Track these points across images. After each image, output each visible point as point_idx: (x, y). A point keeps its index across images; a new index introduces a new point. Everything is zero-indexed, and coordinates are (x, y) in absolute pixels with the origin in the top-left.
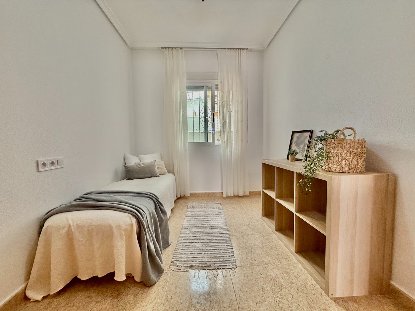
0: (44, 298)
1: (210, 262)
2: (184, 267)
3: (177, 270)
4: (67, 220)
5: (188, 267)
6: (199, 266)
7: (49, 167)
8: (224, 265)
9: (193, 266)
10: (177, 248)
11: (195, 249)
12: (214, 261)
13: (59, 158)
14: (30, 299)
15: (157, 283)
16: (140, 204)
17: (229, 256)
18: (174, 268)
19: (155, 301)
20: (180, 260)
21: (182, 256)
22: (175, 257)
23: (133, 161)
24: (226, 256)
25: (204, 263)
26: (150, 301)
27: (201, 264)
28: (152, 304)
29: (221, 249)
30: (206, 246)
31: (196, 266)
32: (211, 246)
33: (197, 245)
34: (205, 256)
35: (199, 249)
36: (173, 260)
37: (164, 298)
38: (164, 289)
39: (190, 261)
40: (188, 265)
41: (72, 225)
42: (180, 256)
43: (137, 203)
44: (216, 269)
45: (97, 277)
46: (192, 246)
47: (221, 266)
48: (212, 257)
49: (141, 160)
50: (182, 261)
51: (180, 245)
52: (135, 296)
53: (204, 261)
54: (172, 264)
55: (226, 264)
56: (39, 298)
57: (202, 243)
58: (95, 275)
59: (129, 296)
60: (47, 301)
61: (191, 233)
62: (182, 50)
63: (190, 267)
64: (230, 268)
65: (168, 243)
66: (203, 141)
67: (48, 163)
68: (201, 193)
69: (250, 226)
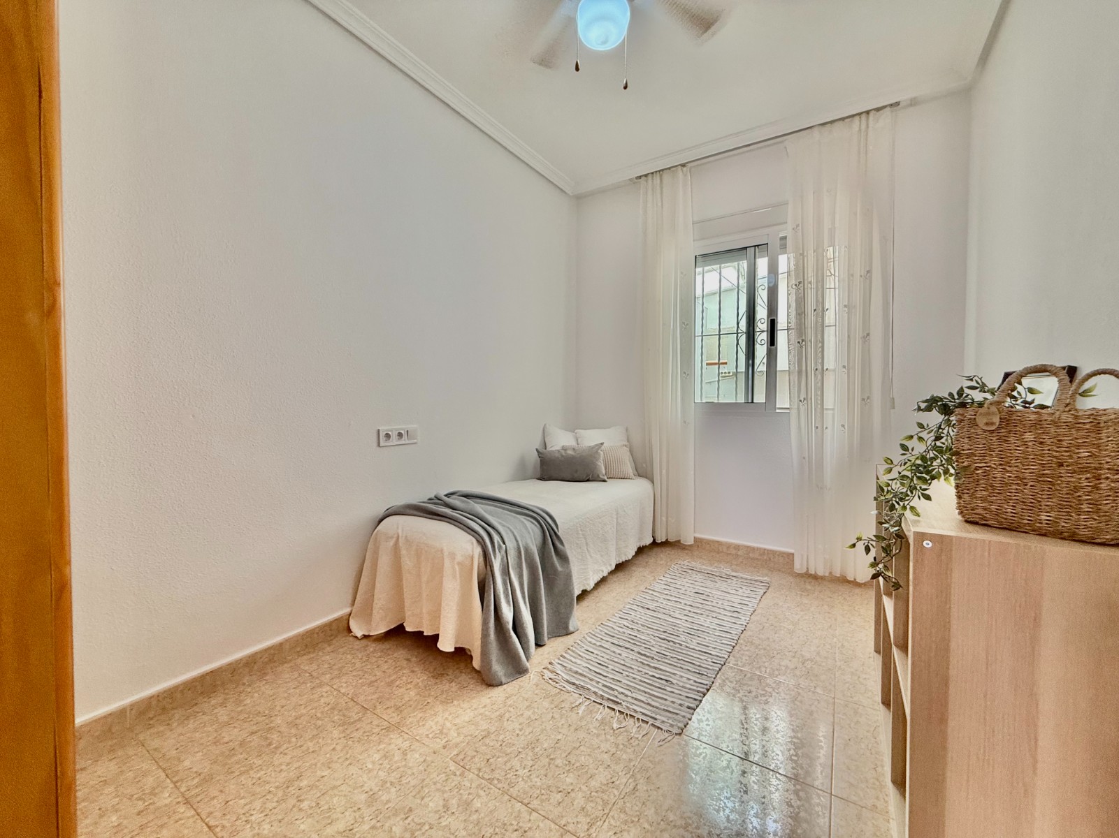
0: (365, 637)
1: (627, 696)
2: (567, 681)
3: (550, 681)
5: (574, 684)
6: (595, 693)
7: (394, 440)
8: (653, 715)
9: (583, 687)
10: (580, 643)
11: (616, 660)
12: (636, 699)
13: (410, 427)
14: (352, 632)
15: (505, 686)
16: (504, 526)
17: (681, 705)
18: (548, 674)
19: (482, 711)
20: (569, 666)
21: (579, 662)
22: (564, 657)
23: (561, 441)
24: (673, 702)
25: (611, 692)
26: (475, 706)
27: (603, 691)
28: (476, 712)
29: (672, 683)
30: (643, 663)
31: (589, 689)
32: (656, 668)
33: (624, 654)
34: (624, 681)
35: (622, 662)
36: (555, 661)
37: (498, 713)
38: (507, 701)
39: (585, 676)
40: (577, 682)
42: (574, 660)
43: (500, 523)
44: (627, 714)
45: (423, 632)
46: (614, 652)
47: (643, 714)
48: (639, 690)
49: (579, 441)
50: (570, 670)
51: (589, 639)
52: (462, 688)
53: (613, 690)
54: (550, 666)
55: (657, 717)
56: (359, 634)
57: (639, 653)
58: (421, 630)
59: (453, 684)
60: (365, 642)
61: (631, 627)
62: (685, 169)
63: (578, 687)
64: (662, 729)
65: (567, 627)
66: (741, 400)
67: (394, 435)
68: (726, 543)
69: (808, 664)
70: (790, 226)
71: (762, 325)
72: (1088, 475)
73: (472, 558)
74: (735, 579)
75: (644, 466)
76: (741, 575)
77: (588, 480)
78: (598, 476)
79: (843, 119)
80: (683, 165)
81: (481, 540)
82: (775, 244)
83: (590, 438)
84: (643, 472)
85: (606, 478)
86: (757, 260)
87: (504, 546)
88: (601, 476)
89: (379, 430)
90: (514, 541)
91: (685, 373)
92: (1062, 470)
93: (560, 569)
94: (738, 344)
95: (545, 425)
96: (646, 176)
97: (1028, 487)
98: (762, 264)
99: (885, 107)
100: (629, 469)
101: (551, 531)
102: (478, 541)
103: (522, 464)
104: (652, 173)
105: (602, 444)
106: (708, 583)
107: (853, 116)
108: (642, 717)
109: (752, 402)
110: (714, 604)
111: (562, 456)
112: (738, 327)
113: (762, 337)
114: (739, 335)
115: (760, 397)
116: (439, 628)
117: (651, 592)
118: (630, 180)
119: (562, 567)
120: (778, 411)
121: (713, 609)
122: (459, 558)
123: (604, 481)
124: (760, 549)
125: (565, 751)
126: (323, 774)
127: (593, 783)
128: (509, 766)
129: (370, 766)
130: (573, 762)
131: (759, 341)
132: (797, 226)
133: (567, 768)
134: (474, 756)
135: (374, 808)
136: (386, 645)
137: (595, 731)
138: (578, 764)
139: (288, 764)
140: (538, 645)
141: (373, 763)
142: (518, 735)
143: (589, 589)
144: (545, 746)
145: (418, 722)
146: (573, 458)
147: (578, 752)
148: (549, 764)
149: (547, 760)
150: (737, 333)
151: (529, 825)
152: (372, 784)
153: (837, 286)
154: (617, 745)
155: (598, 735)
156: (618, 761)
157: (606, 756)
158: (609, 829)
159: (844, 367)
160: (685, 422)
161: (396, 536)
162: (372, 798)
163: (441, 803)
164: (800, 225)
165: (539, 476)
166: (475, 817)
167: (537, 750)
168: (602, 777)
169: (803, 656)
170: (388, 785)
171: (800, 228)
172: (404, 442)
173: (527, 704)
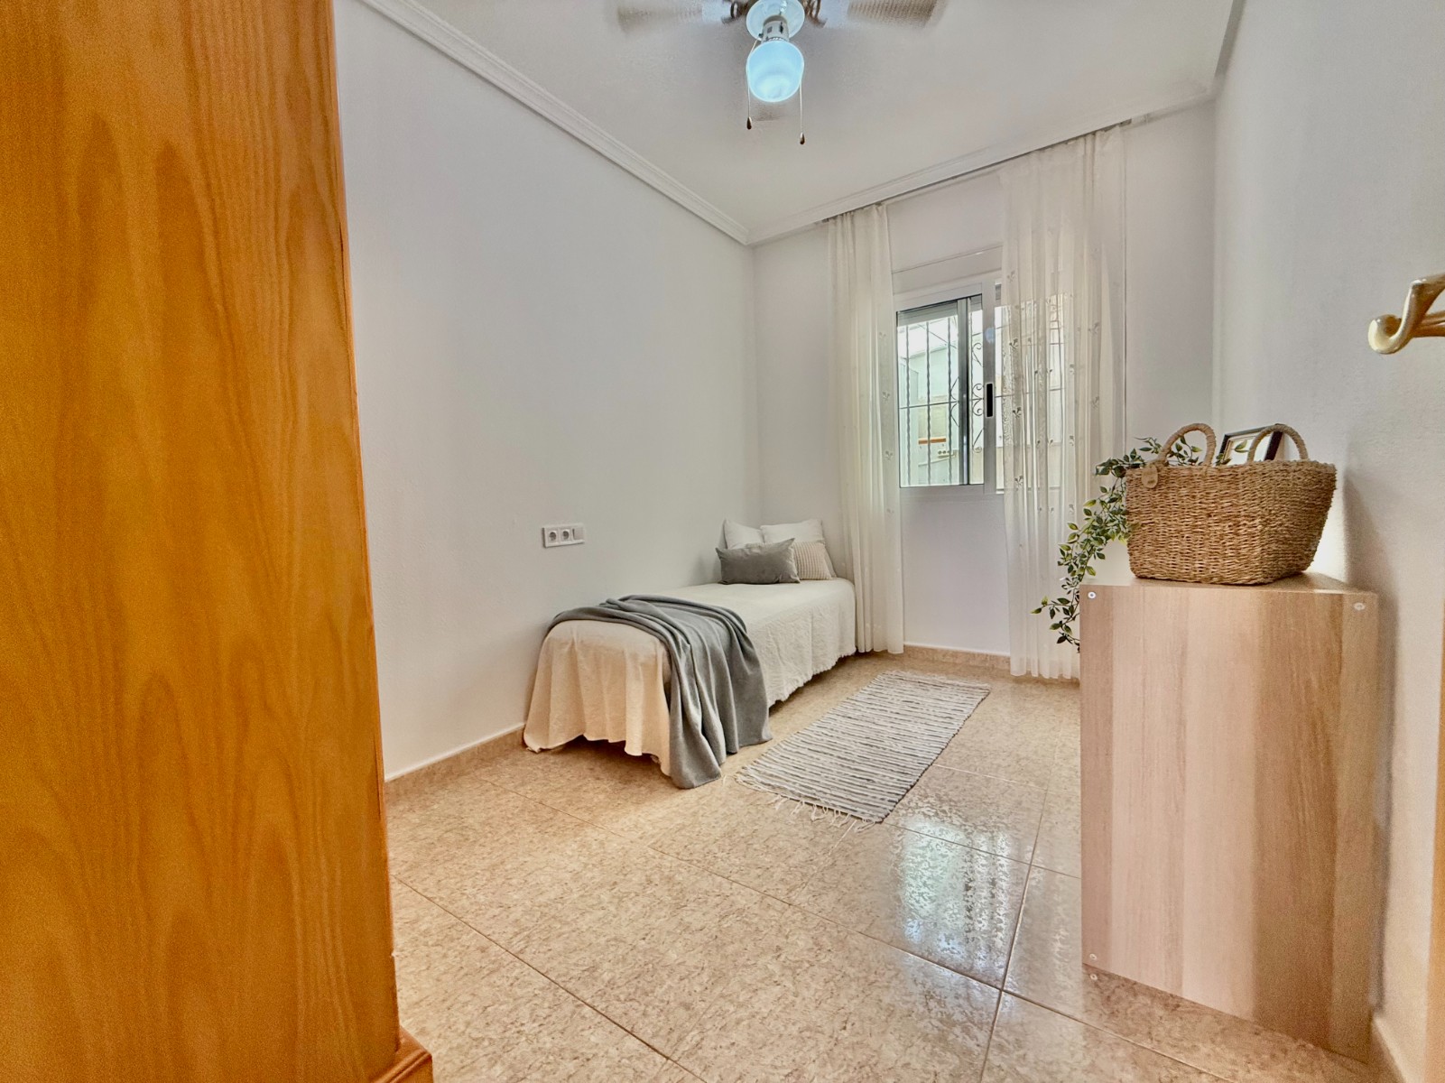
0: (542, 750)
1: (825, 793)
2: (762, 783)
3: (745, 784)
4: (572, 633)
5: (769, 785)
6: (792, 792)
7: (559, 541)
8: (853, 808)
9: (779, 787)
10: (774, 749)
11: (814, 764)
12: (835, 796)
13: (577, 525)
14: (527, 746)
15: (696, 789)
16: (687, 626)
17: (882, 799)
18: (741, 778)
19: (675, 809)
20: (763, 770)
21: (773, 766)
22: (758, 763)
23: (745, 539)
24: (874, 797)
25: (810, 791)
26: (668, 805)
27: (801, 790)
28: (669, 810)
29: (874, 782)
30: (843, 766)
31: (785, 789)
32: (857, 770)
33: (822, 759)
34: (822, 781)
35: (821, 765)
36: (749, 767)
37: (692, 810)
38: (700, 800)
39: (780, 778)
40: (773, 784)
41: (576, 641)
42: (768, 765)
43: (683, 624)
44: (825, 808)
45: (607, 741)
46: (812, 757)
47: (843, 807)
48: (838, 788)
49: (766, 537)
50: (765, 773)
51: (784, 747)
53: (811, 789)
54: (743, 771)
55: (857, 809)
56: (536, 748)
57: (839, 757)
58: (605, 738)
59: (642, 788)
60: (543, 756)
61: (830, 734)
62: (880, 208)
63: (774, 787)
64: (861, 819)
65: (759, 736)
66: (956, 482)
67: (559, 534)
68: (942, 650)
69: (1023, 763)
70: (1005, 273)
71: (978, 393)
72: (1230, 524)
73: (656, 657)
74: (950, 687)
75: (843, 564)
76: (957, 683)
77: (778, 582)
78: (790, 577)
79: (1066, 142)
80: (879, 204)
81: (664, 640)
82: (989, 295)
83: (778, 534)
84: (842, 571)
85: (798, 579)
86: (969, 314)
87: (688, 646)
88: (792, 577)
89: (543, 530)
90: (699, 641)
91: (887, 453)
92: (1210, 520)
93: (749, 672)
94: (950, 415)
95: (725, 522)
96: (835, 218)
97: (1185, 538)
98: (977, 318)
99: (1114, 126)
100: (826, 569)
101: (739, 632)
102: (661, 641)
103: (700, 566)
104: (842, 215)
105: (793, 540)
106: (919, 691)
107: (1077, 138)
108: (840, 810)
109: (968, 484)
110: (924, 711)
111: (747, 555)
112: (950, 395)
113: (978, 406)
114: (952, 405)
115: (977, 478)
116: (625, 734)
117: (853, 702)
118: (816, 223)
119: (751, 670)
120: (998, 493)
121: (922, 716)
122: (642, 659)
123: (797, 582)
124: (982, 655)
125: (762, 838)
126: (526, 860)
127: (791, 861)
128: (706, 850)
129: (570, 853)
130: (771, 846)
131: (975, 411)
132: (1013, 273)
133: (765, 851)
134: (671, 844)
135: (580, 883)
136: (568, 757)
137: (792, 822)
138: (776, 848)
139: (489, 853)
140: (729, 753)
141: (573, 850)
142: (714, 827)
143: (783, 700)
144: (742, 834)
145: (611, 819)
146: (759, 556)
147: (775, 839)
148: (747, 848)
149: (745, 845)
150: (950, 403)
151: (731, 892)
152: (575, 866)
153: (1062, 341)
154: (816, 833)
155: (795, 826)
156: (816, 844)
157: (804, 841)
158: (808, 893)
159: (1072, 437)
160: (889, 511)
161: (570, 642)
162: (576, 876)
163: (644, 878)
164: (1017, 271)
165: (720, 579)
166: (678, 887)
167: (733, 838)
168: (801, 856)
169: (1018, 755)
170: (590, 866)
171: (1016, 275)
172: (570, 542)
173: (721, 802)
